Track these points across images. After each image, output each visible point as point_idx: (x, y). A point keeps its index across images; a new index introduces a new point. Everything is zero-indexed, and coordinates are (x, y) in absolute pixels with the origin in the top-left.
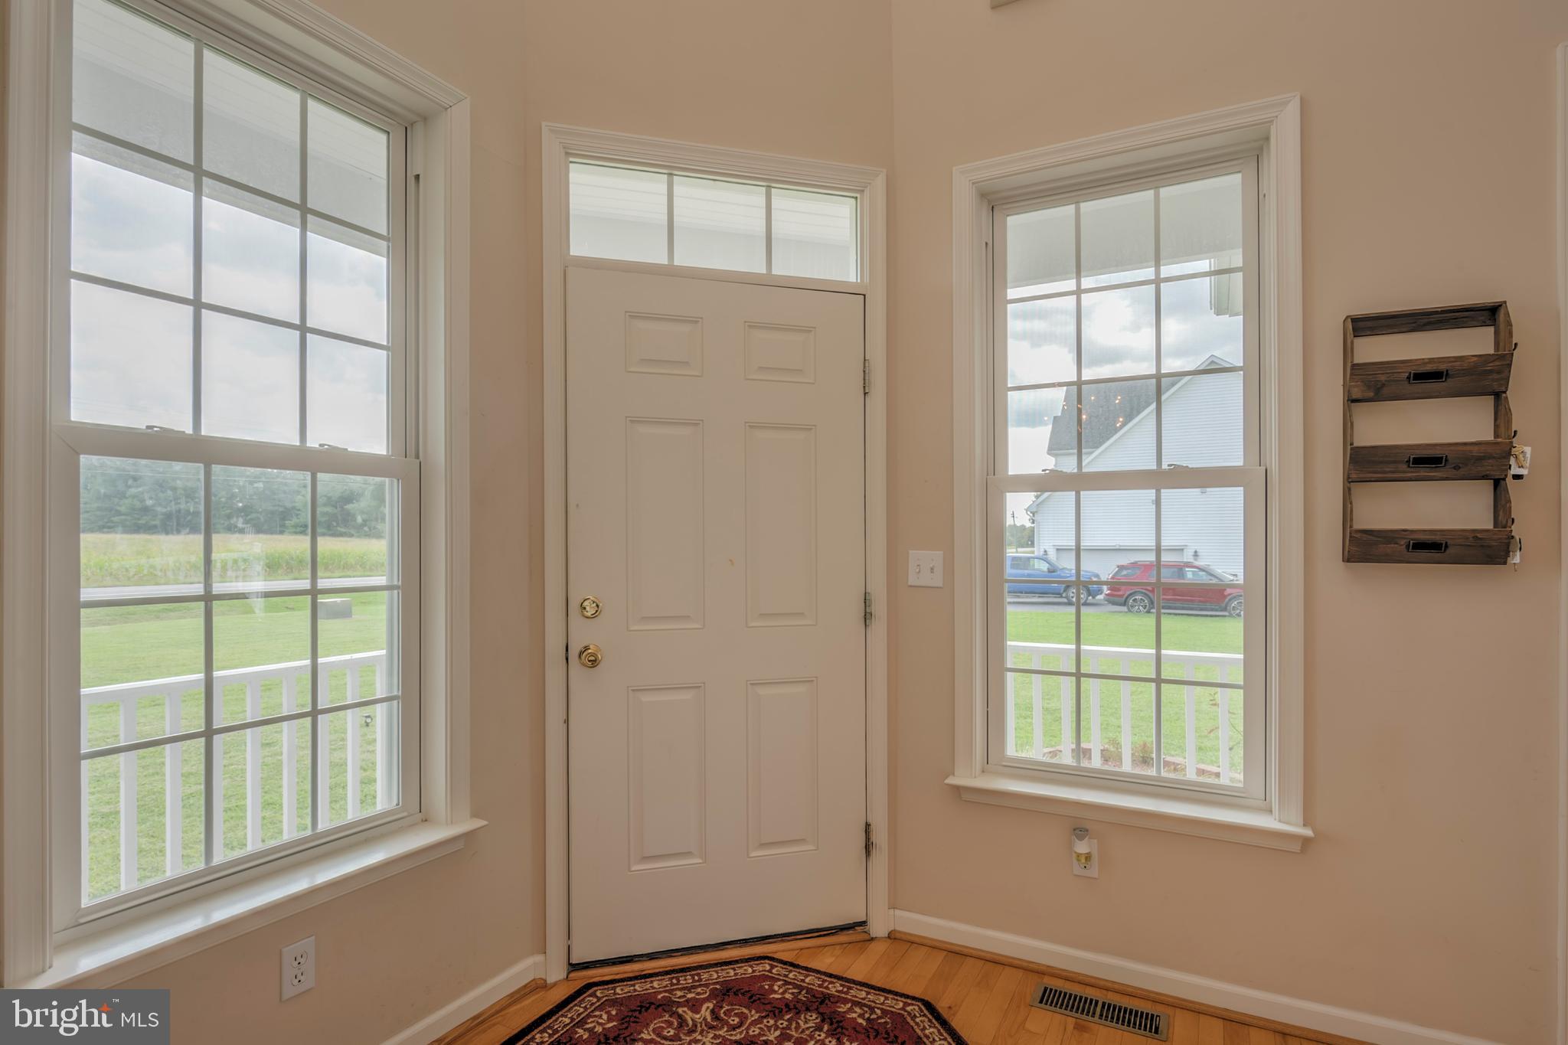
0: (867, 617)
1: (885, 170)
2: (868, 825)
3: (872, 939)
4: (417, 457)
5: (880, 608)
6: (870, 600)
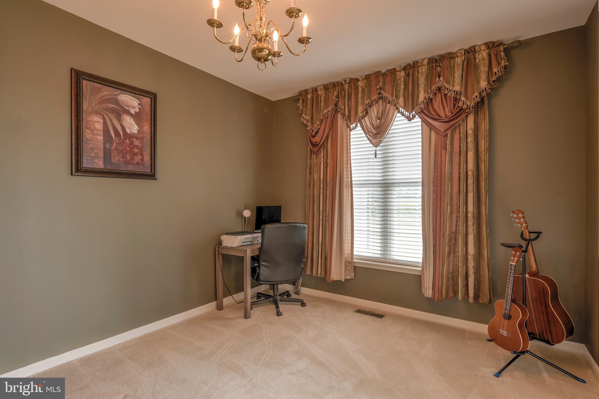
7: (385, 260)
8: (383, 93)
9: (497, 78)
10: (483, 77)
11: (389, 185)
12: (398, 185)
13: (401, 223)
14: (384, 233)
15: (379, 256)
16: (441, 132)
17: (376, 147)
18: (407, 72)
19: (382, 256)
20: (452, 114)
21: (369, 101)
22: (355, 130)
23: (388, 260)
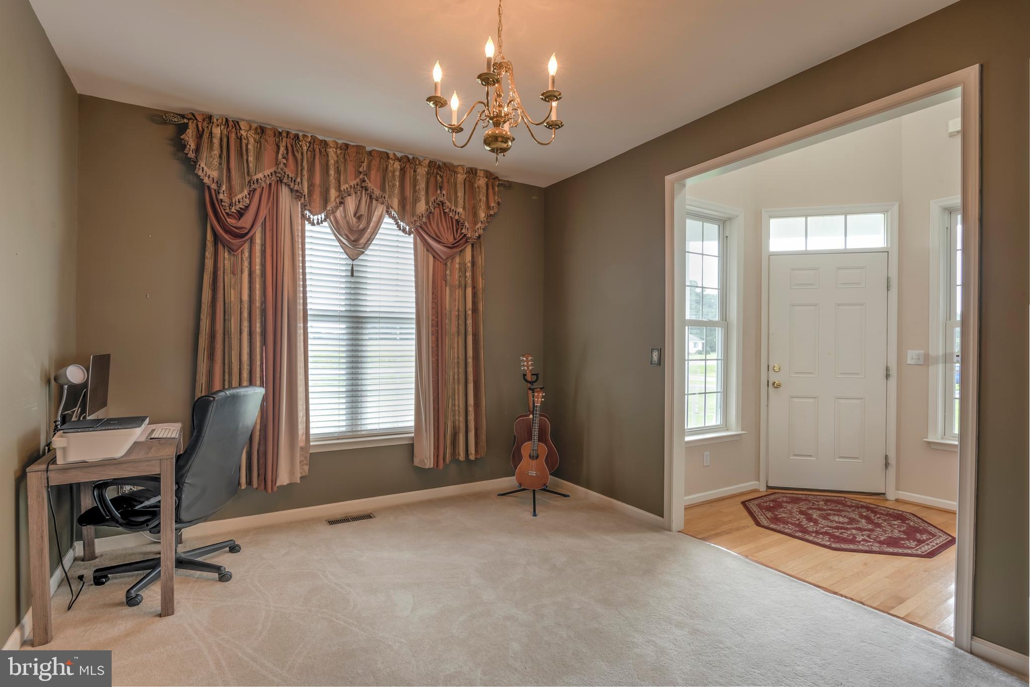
0: (887, 376)
1: (898, 203)
2: (886, 456)
3: (887, 500)
4: (726, 321)
5: (894, 372)
6: (889, 370)
7: (354, 433)
8: (367, 181)
9: (494, 213)
10: (482, 207)
11: (360, 320)
12: (377, 320)
13: (381, 375)
14: (352, 393)
15: (344, 429)
16: (442, 258)
17: (353, 260)
18: (403, 165)
19: (349, 429)
20: (455, 239)
21: (347, 186)
22: (321, 225)
23: (359, 433)
